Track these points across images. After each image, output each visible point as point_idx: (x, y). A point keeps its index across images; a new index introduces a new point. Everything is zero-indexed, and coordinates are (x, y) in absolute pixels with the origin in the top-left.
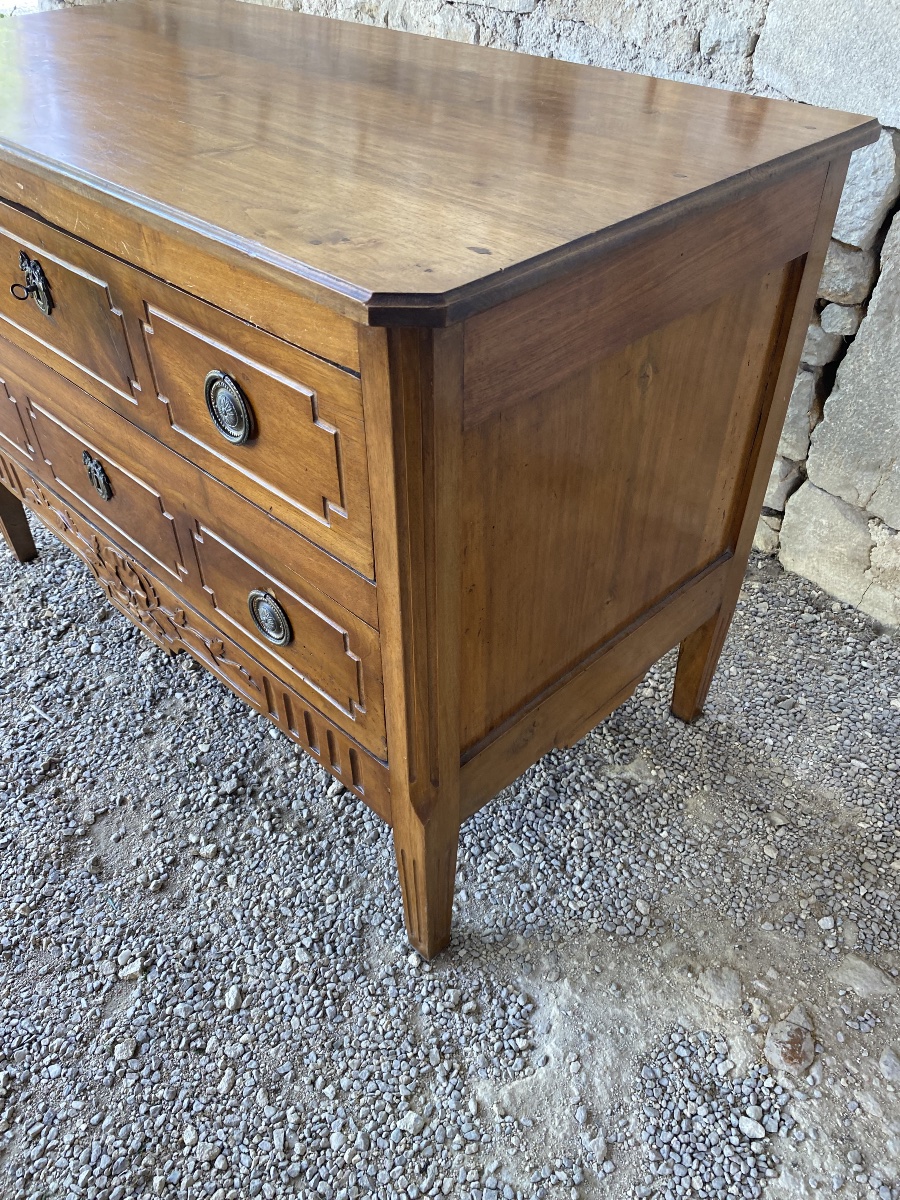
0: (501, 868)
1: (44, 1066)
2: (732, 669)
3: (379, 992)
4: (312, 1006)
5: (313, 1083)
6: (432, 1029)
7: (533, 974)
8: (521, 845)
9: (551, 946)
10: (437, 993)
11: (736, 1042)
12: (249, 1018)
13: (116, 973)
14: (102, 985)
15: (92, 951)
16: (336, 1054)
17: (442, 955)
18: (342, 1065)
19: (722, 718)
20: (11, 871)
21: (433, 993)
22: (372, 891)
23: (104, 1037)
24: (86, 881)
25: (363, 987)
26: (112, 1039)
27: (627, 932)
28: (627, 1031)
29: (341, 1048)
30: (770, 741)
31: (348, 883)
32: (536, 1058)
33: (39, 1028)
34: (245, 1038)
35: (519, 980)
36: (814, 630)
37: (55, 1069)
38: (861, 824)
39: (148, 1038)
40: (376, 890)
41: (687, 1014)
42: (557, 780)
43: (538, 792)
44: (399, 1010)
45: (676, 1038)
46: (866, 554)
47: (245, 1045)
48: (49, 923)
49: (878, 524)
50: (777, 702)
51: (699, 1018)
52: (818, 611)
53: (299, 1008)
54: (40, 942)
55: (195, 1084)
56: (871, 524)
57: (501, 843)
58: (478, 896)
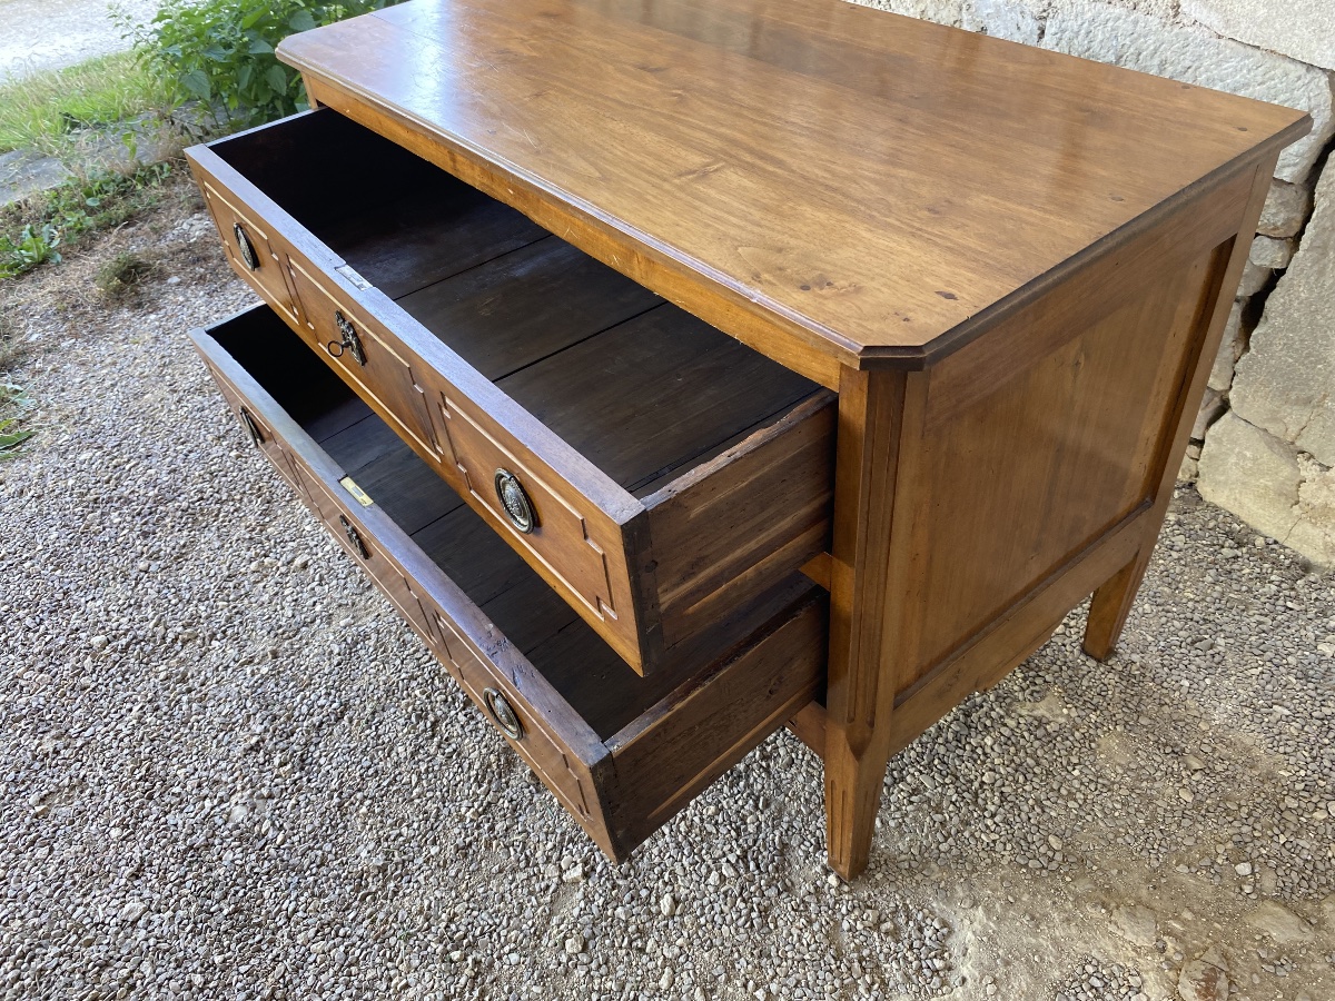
0: (913, 798)
1: (504, 954)
2: (1146, 606)
3: (802, 908)
4: (740, 916)
5: (745, 986)
6: (852, 945)
7: (948, 900)
8: (933, 777)
9: (965, 875)
10: (856, 913)
11: (1151, 977)
12: (683, 925)
13: (560, 877)
14: (548, 887)
15: (537, 855)
16: (764, 961)
17: (860, 877)
18: (771, 972)
19: (1135, 657)
20: (458, 779)
21: (852, 912)
22: (790, 815)
23: (555, 932)
24: (526, 791)
25: (786, 903)
26: (562, 935)
27: (1039, 866)
28: (1042, 959)
29: (769, 956)
30: (1186, 683)
31: (767, 804)
32: (954, 978)
33: (497, 921)
34: (680, 942)
35: (934, 905)
36: (1235, 566)
37: (514, 957)
38: (1282, 772)
39: (594, 935)
40: (793, 813)
41: (1101, 948)
42: (967, 715)
43: (949, 727)
44: (822, 925)
45: (1090, 969)
46: (1294, 489)
47: (681, 948)
48: (497, 827)
49: (1308, 459)
50: (1193, 643)
51: (1112, 952)
52: (1240, 545)
53: (728, 918)
54: (491, 845)
55: (639, 979)
56: (1300, 458)
57: (913, 775)
58: (892, 823)
